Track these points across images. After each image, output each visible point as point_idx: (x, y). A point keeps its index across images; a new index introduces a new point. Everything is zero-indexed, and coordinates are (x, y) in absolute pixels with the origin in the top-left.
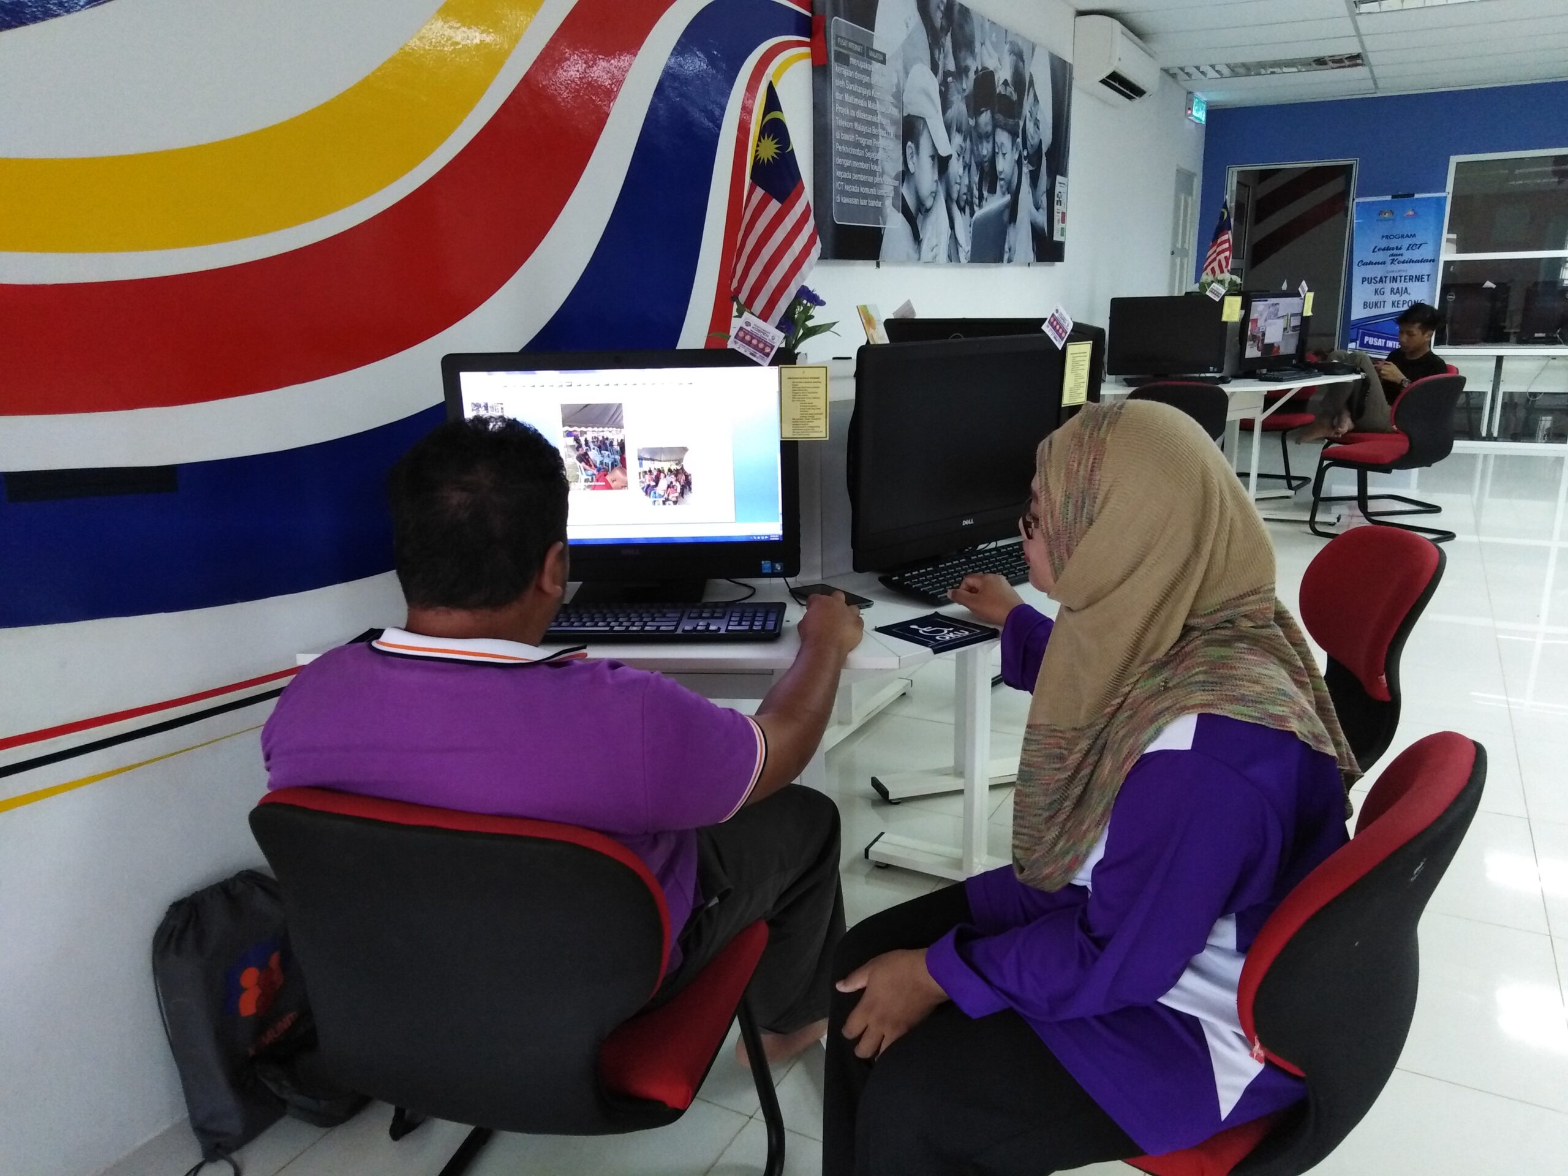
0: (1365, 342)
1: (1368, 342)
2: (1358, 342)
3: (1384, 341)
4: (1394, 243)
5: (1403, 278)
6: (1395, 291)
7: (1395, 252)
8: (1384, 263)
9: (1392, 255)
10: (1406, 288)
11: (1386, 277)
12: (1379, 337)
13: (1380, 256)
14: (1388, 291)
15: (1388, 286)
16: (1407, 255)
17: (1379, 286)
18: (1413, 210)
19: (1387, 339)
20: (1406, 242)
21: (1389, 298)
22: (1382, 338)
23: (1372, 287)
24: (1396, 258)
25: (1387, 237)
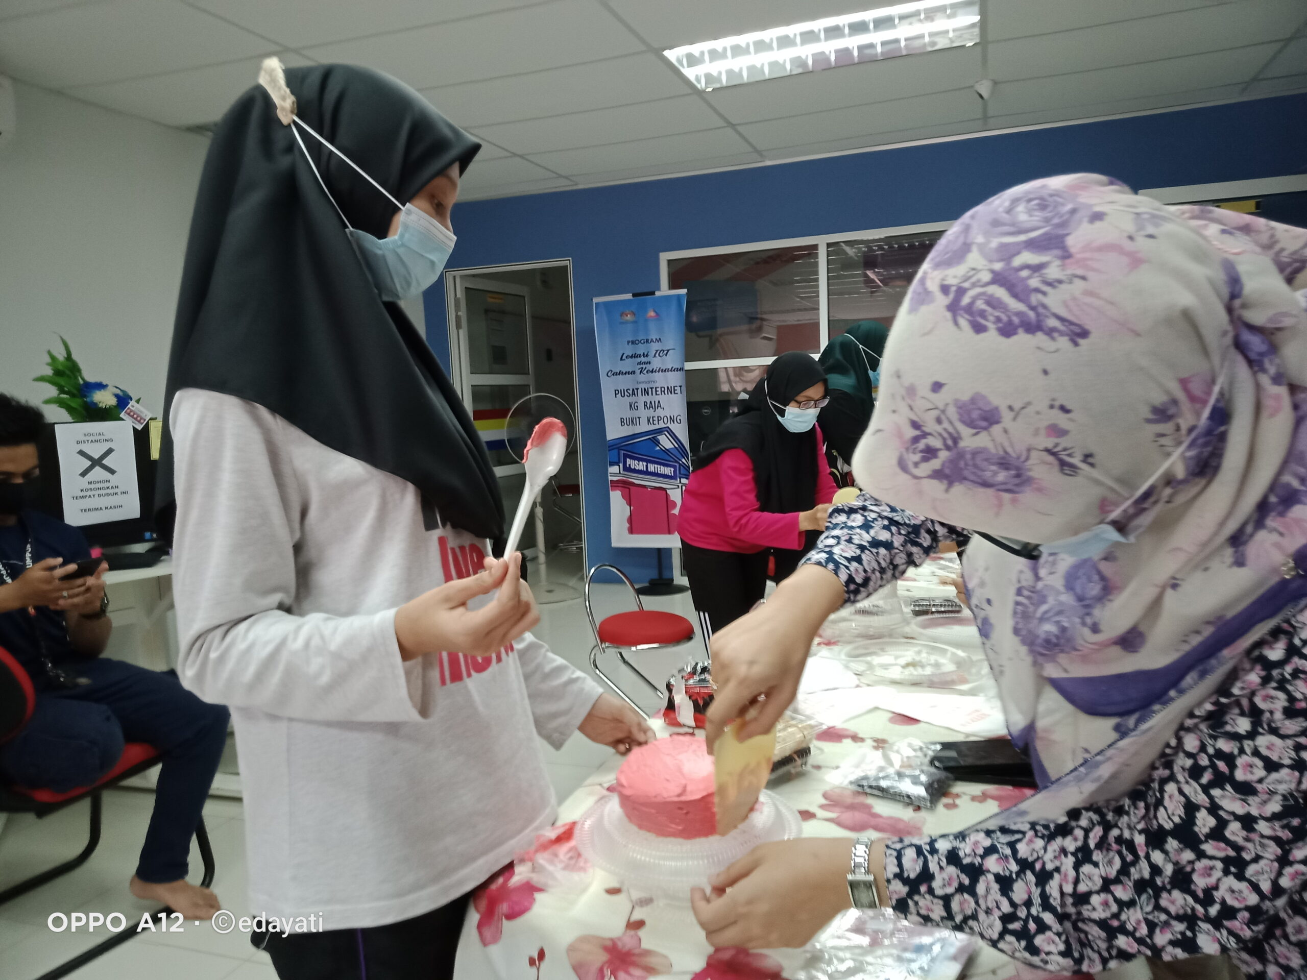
0: (628, 466)
1: (630, 465)
2: (621, 465)
3: (645, 464)
4: (641, 349)
5: (654, 390)
6: (648, 406)
7: (643, 359)
8: (634, 372)
9: (640, 363)
10: (659, 402)
11: (637, 389)
12: (639, 460)
13: (628, 365)
14: (641, 406)
15: (641, 399)
16: (656, 363)
17: (632, 399)
18: (655, 311)
19: (648, 461)
20: (655, 347)
21: (644, 413)
22: (643, 460)
23: (628, 400)
24: (644, 366)
25: (633, 342)
